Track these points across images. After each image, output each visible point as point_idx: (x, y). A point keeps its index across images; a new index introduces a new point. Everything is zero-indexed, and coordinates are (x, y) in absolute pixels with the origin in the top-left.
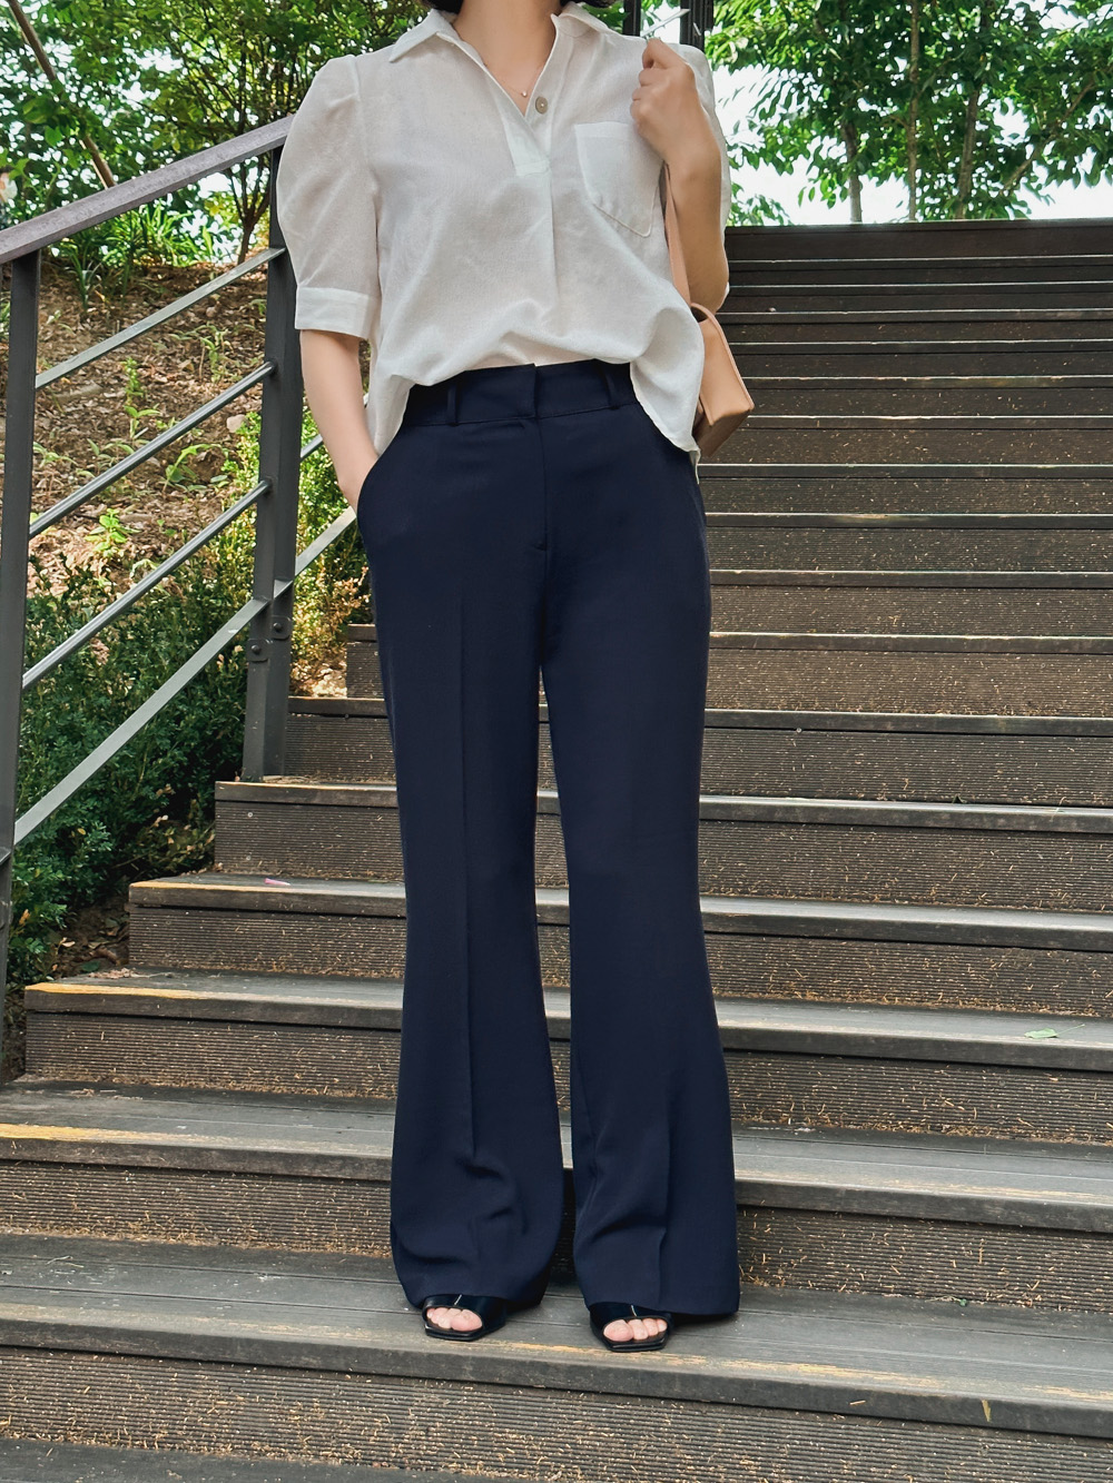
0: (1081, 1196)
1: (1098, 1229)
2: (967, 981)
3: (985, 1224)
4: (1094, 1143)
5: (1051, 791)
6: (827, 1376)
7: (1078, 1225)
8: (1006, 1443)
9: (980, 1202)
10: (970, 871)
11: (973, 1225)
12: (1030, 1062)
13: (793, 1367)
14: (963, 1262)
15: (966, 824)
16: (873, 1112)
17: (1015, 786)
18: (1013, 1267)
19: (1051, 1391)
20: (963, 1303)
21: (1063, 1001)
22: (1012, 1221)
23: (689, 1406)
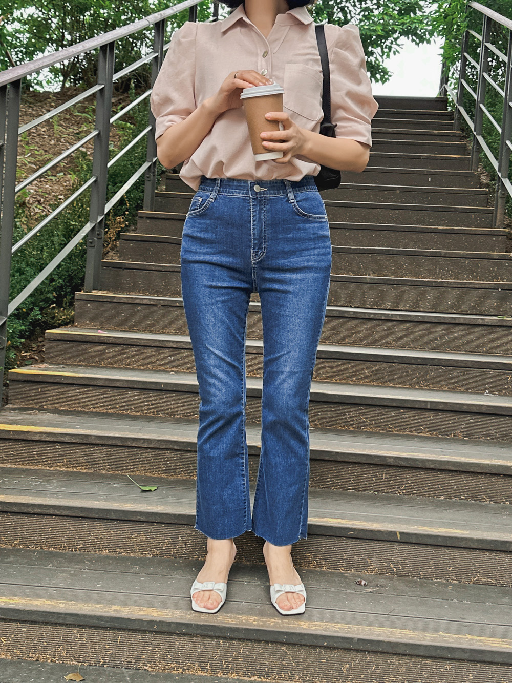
0: (420, 454)
1: (428, 467)
2: (364, 374)
3: (386, 465)
4: (416, 434)
5: (385, 304)
6: (339, 523)
8: (405, 548)
9: (385, 457)
10: (360, 333)
12: (394, 404)
13: (325, 519)
14: (377, 478)
15: (359, 316)
16: (336, 422)
17: (372, 302)
18: (395, 480)
19: (421, 528)
20: (376, 493)
21: (398, 382)
22: (396, 464)
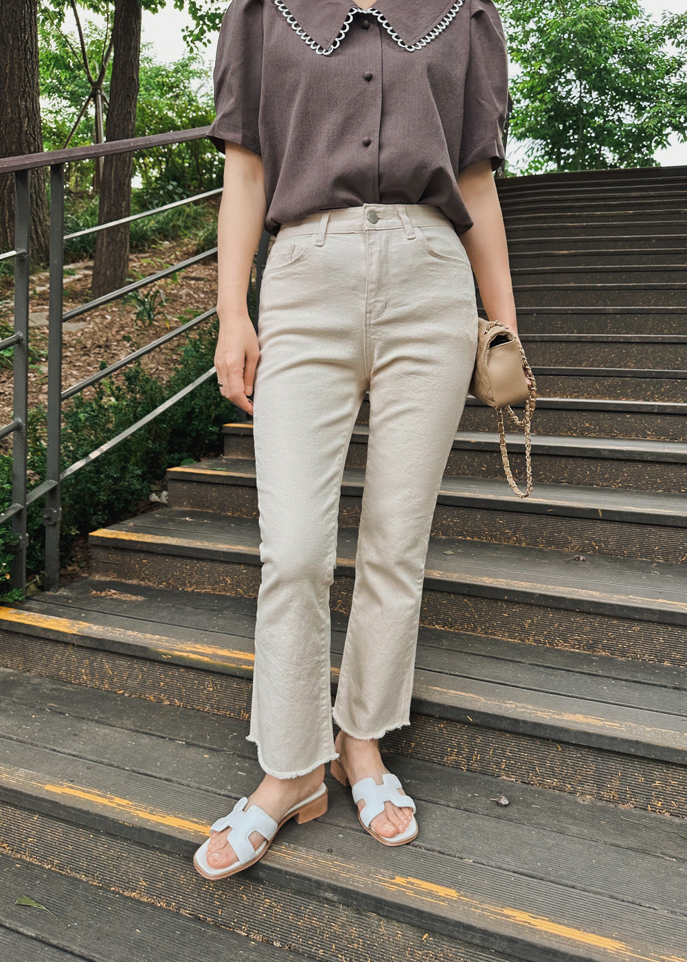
3: (600, 458)
7: (638, 458)
8: (608, 526)
9: (599, 450)
11: (596, 458)
12: (619, 409)
14: (591, 472)
18: (611, 474)
19: (625, 507)
22: (611, 457)
23: (487, 511)
